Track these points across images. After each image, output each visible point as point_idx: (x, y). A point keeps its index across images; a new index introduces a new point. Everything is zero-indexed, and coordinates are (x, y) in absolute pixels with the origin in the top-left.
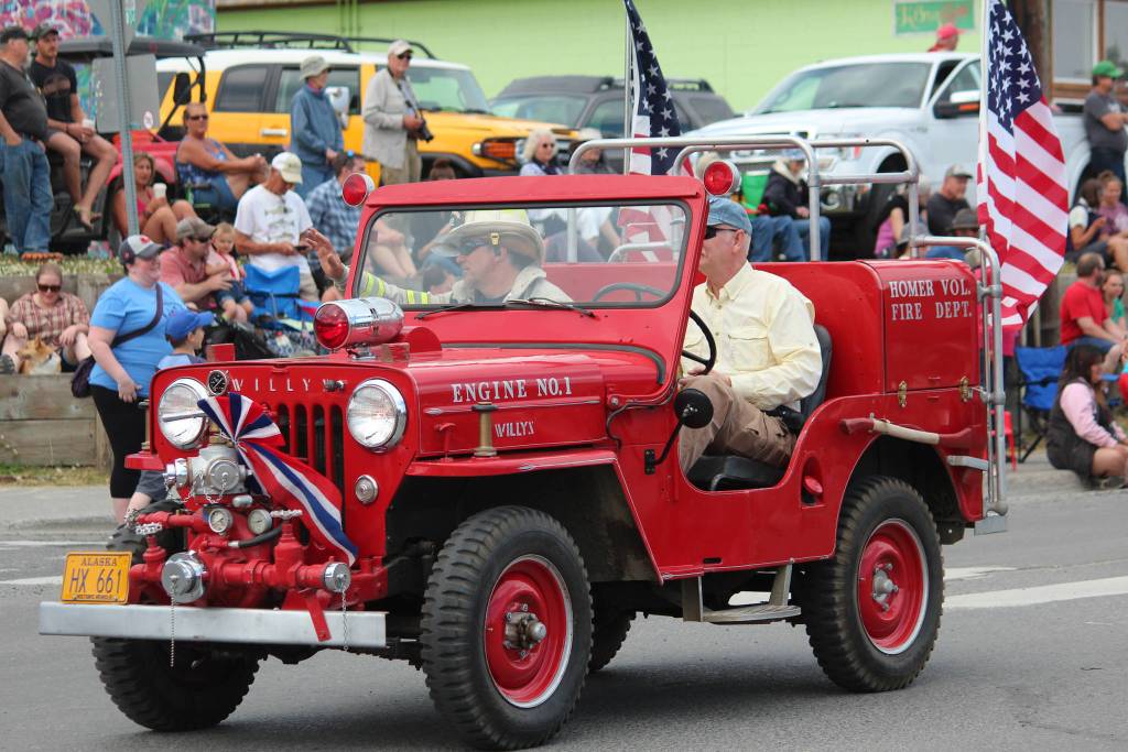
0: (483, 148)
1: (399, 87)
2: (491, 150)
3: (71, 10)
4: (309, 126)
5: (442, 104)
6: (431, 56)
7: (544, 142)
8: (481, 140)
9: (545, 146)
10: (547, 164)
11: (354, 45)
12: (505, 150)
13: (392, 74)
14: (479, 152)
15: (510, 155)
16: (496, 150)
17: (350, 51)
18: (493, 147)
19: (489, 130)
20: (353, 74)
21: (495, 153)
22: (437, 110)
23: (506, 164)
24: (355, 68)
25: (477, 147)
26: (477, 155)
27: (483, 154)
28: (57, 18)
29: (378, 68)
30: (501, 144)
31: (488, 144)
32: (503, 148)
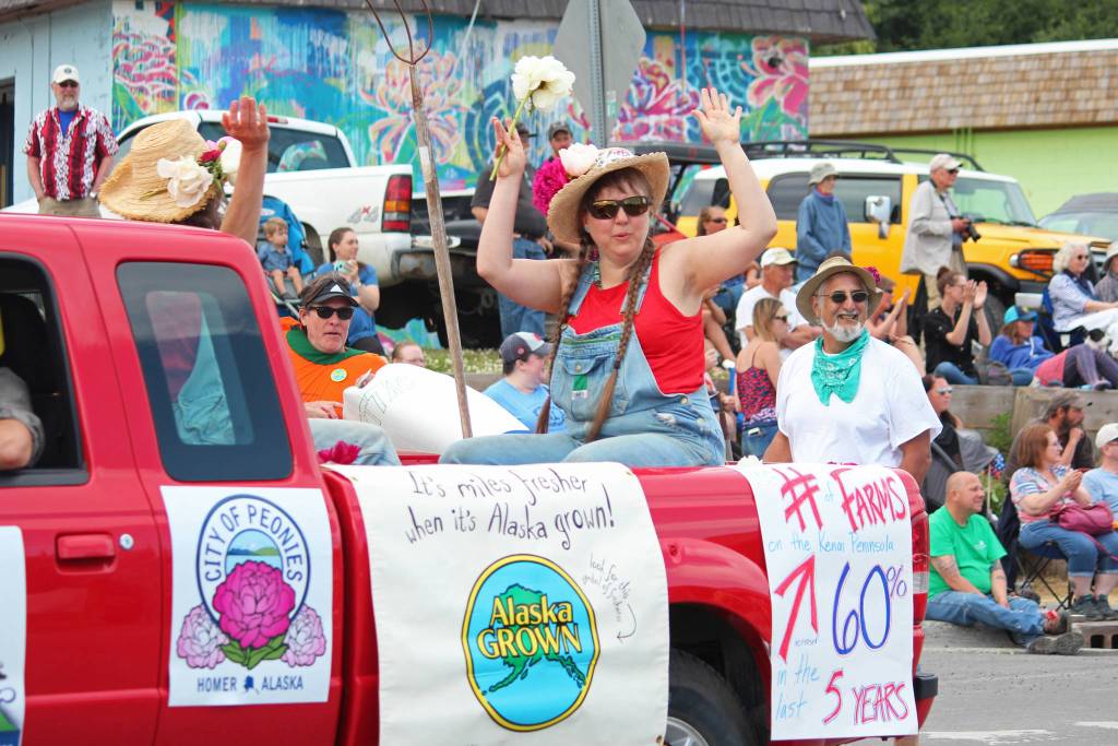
0: (1019, 260)
1: (942, 199)
2: (1028, 261)
3: (668, 127)
4: (812, 234)
5: (986, 216)
6: (979, 169)
7: (1078, 254)
8: (1019, 251)
9: (1080, 257)
10: (1079, 275)
11: (897, 156)
12: (1042, 261)
13: (935, 186)
14: (1016, 264)
15: (1047, 267)
16: (1033, 261)
17: (894, 161)
18: (1030, 259)
19: (1027, 241)
20: (895, 184)
21: (1032, 265)
22: (981, 221)
23: (1041, 275)
24: (897, 178)
25: (1015, 258)
26: (1014, 267)
27: (1020, 265)
28: (654, 134)
29: (920, 179)
30: (1038, 256)
31: (1024, 256)
32: (1039, 260)
